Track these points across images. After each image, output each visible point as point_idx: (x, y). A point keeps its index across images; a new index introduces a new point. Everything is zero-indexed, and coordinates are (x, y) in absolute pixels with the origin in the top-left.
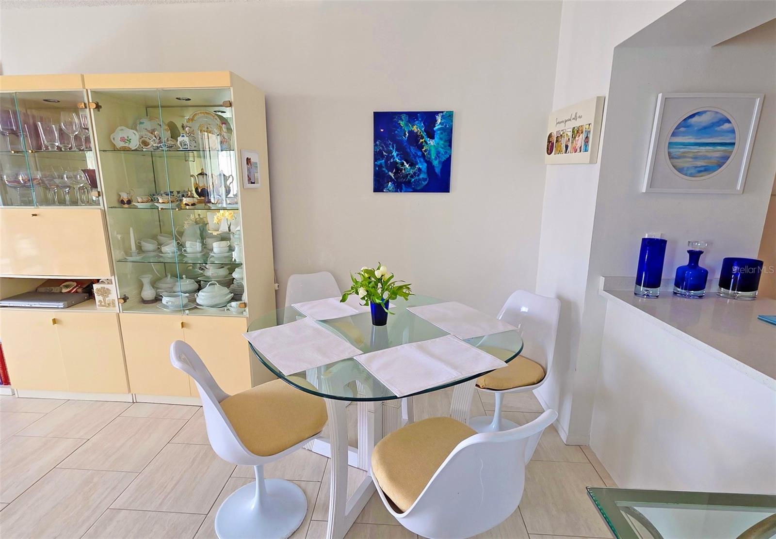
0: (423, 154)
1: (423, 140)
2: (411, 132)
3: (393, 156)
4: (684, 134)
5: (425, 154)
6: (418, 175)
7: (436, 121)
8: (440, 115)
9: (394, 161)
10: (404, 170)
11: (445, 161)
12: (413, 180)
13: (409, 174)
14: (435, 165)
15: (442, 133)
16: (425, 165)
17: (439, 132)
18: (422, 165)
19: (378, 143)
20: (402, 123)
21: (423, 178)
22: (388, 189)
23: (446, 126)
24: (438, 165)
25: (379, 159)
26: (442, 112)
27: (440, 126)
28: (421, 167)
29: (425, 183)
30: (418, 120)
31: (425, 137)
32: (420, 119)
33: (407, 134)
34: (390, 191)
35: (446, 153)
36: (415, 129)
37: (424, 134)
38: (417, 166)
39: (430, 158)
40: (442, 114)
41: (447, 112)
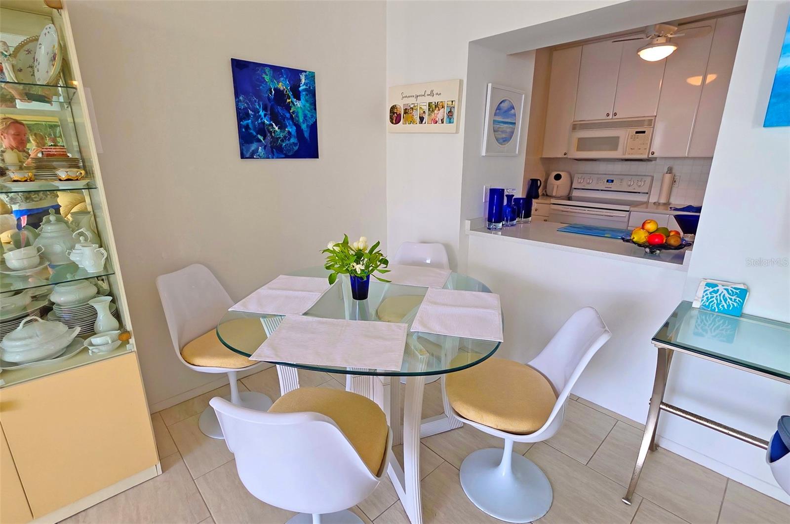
0: (291, 116)
1: (290, 100)
2: (277, 90)
3: (261, 115)
5: (293, 116)
6: (289, 140)
7: (300, 80)
8: (304, 74)
9: (262, 122)
10: (274, 132)
11: (312, 124)
12: (284, 144)
13: (280, 138)
14: (304, 129)
15: (307, 95)
16: (294, 128)
17: (304, 93)
18: (291, 127)
19: (241, 98)
20: (267, 78)
21: (293, 143)
22: (259, 155)
23: (310, 87)
24: (306, 129)
25: (245, 119)
26: (305, 72)
27: (304, 87)
28: (290, 130)
29: (296, 148)
30: (283, 76)
31: (292, 97)
32: (285, 76)
33: (273, 92)
34: (261, 157)
35: (312, 116)
36: (281, 86)
37: (290, 94)
38: (287, 129)
39: (298, 121)
40: (305, 74)
41: (310, 72)
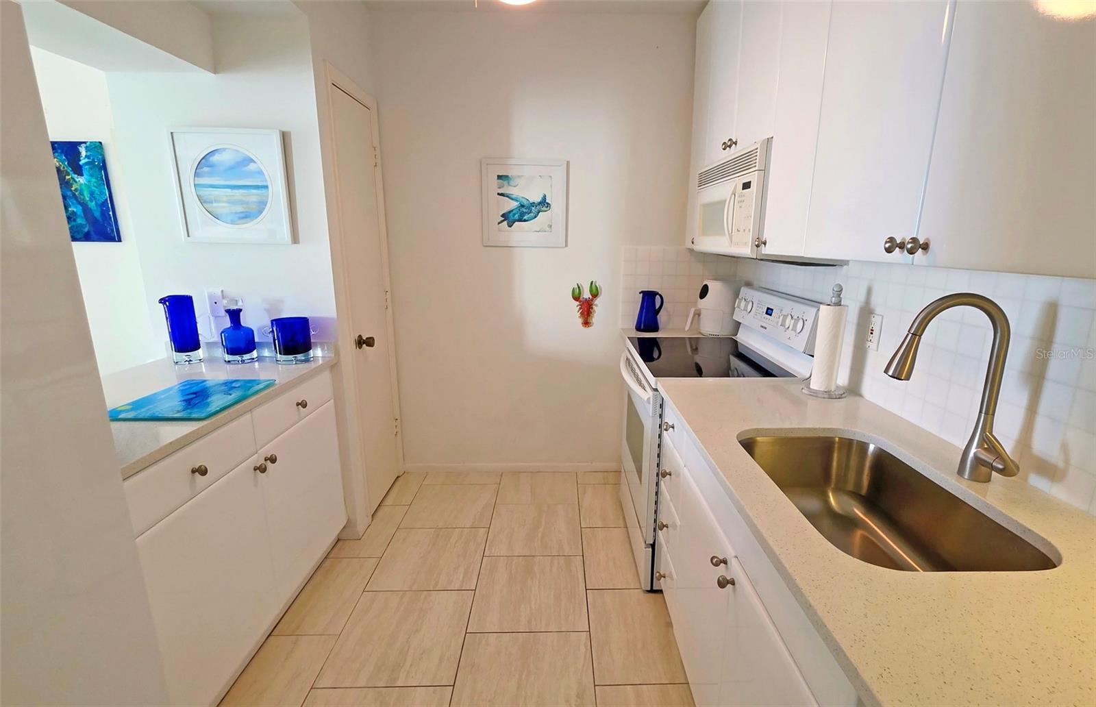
0: (74, 195)
1: (70, 177)
4: (210, 175)
5: (77, 193)
6: (74, 222)
7: (80, 153)
8: (83, 145)
11: (103, 202)
14: (92, 208)
15: (91, 169)
16: (80, 208)
17: (87, 167)
18: (76, 207)
21: (80, 225)
23: (93, 160)
24: (95, 208)
26: (85, 143)
27: (87, 160)
28: (75, 210)
29: (85, 230)
30: (56, 152)
31: (71, 173)
32: (60, 151)
35: (102, 192)
36: (56, 163)
37: (69, 169)
38: (70, 210)
39: (83, 200)
40: (85, 145)
41: (91, 142)
